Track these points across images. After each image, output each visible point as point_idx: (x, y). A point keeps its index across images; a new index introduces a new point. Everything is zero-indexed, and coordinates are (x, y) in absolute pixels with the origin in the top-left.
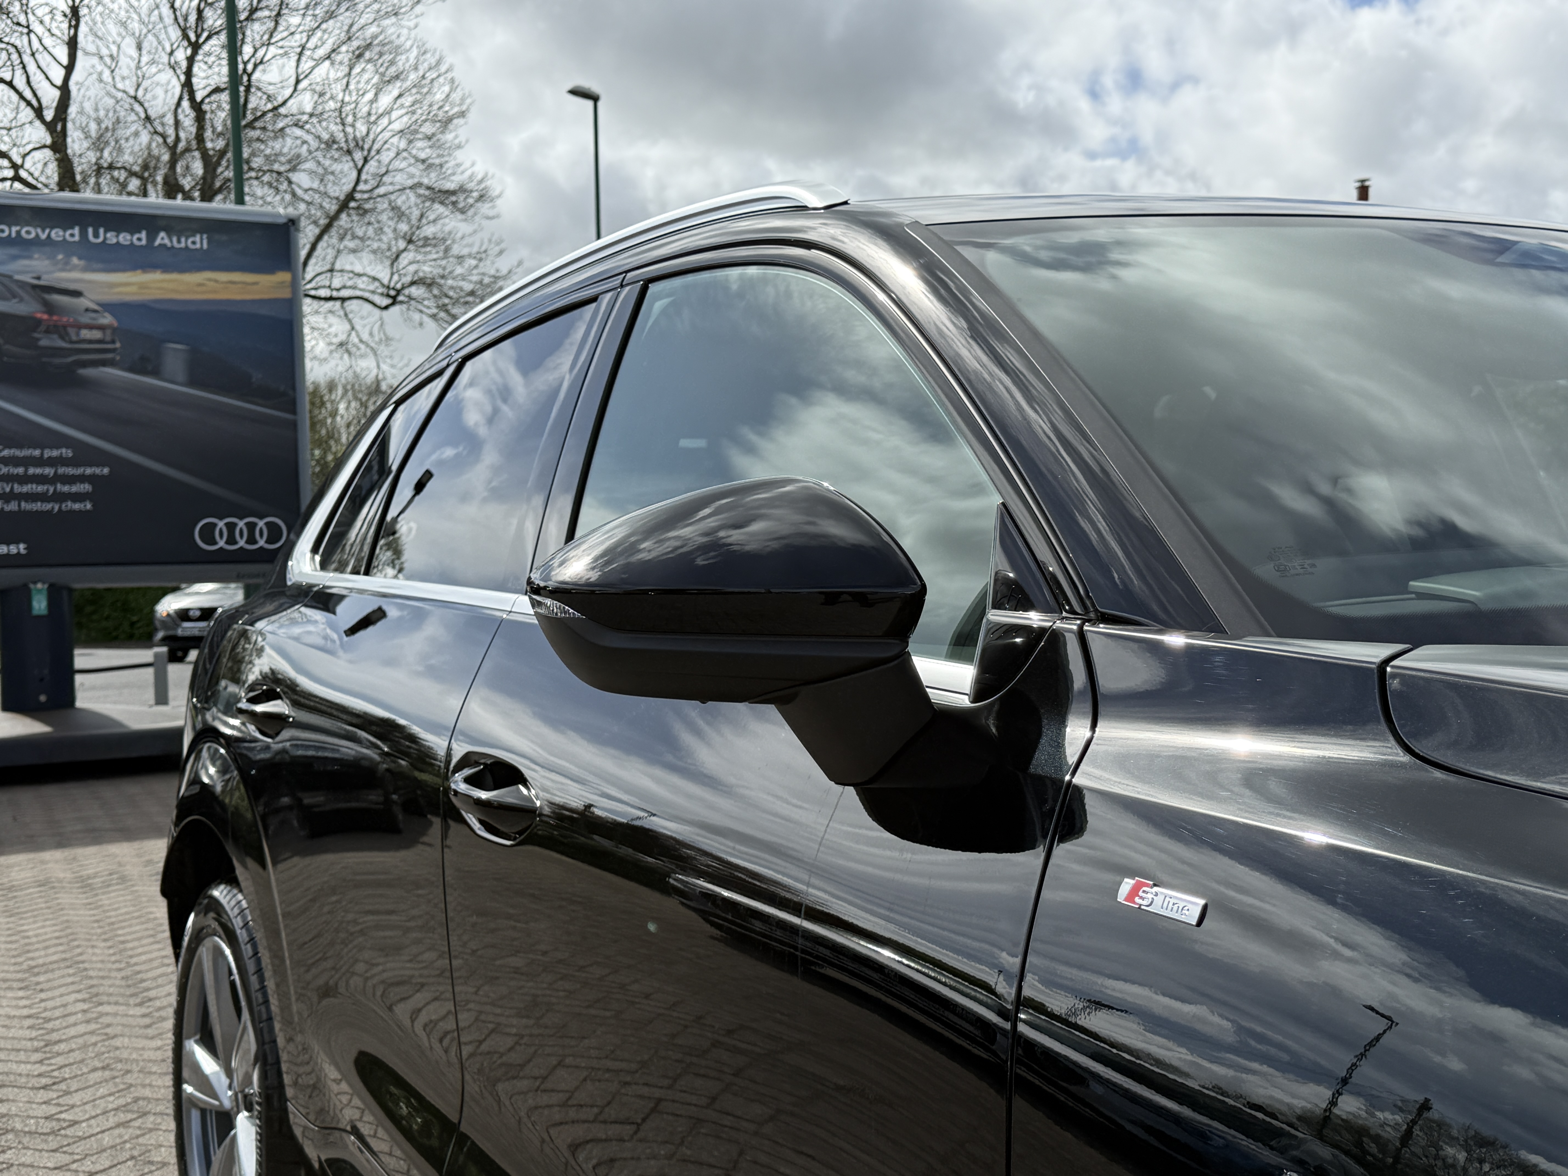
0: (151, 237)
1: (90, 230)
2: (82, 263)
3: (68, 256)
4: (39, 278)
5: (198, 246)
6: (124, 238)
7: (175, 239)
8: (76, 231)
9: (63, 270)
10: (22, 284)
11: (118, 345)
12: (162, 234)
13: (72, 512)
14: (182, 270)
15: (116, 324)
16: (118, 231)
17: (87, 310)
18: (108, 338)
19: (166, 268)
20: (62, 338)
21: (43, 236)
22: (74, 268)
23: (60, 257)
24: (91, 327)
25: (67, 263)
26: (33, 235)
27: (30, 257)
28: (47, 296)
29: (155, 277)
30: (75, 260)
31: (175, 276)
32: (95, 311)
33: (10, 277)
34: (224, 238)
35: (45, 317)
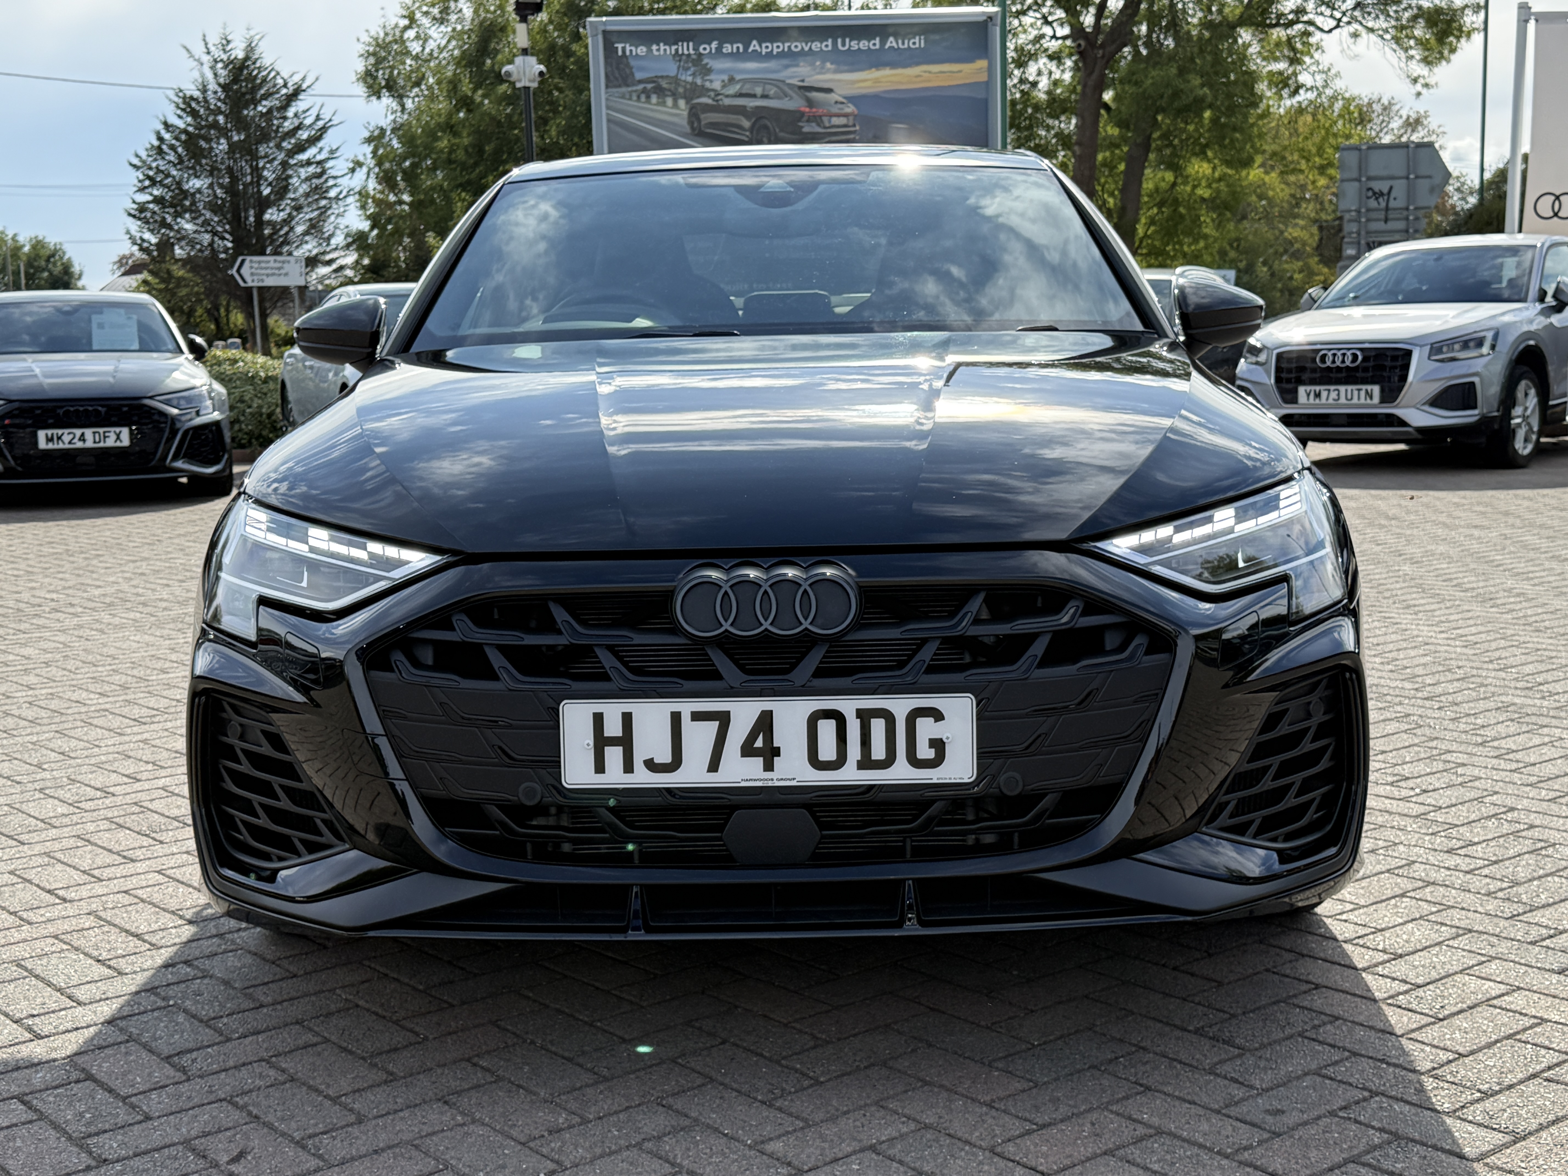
0: (883, 42)
1: (839, 41)
2: (833, 67)
3: (824, 62)
4: (803, 81)
5: (917, 45)
6: (864, 44)
7: (900, 42)
8: (830, 42)
9: (820, 73)
10: (791, 86)
11: (858, 128)
14: (905, 66)
15: (856, 112)
16: (859, 40)
17: (836, 102)
18: (851, 123)
19: (893, 65)
20: (819, 125)
21: (807, 49)
22: (828, 71)
23: (818, 63)
24: (838, 115)
25: (823, 68)
26: (799, 48)
27: (797, 66)
28: (808, 94)
29: (887, 72)
30: (828, 65)
31: (900, 71)
32: (842, 103)
33: (783, 81)
34: (937, 37)
35: (807, 110)
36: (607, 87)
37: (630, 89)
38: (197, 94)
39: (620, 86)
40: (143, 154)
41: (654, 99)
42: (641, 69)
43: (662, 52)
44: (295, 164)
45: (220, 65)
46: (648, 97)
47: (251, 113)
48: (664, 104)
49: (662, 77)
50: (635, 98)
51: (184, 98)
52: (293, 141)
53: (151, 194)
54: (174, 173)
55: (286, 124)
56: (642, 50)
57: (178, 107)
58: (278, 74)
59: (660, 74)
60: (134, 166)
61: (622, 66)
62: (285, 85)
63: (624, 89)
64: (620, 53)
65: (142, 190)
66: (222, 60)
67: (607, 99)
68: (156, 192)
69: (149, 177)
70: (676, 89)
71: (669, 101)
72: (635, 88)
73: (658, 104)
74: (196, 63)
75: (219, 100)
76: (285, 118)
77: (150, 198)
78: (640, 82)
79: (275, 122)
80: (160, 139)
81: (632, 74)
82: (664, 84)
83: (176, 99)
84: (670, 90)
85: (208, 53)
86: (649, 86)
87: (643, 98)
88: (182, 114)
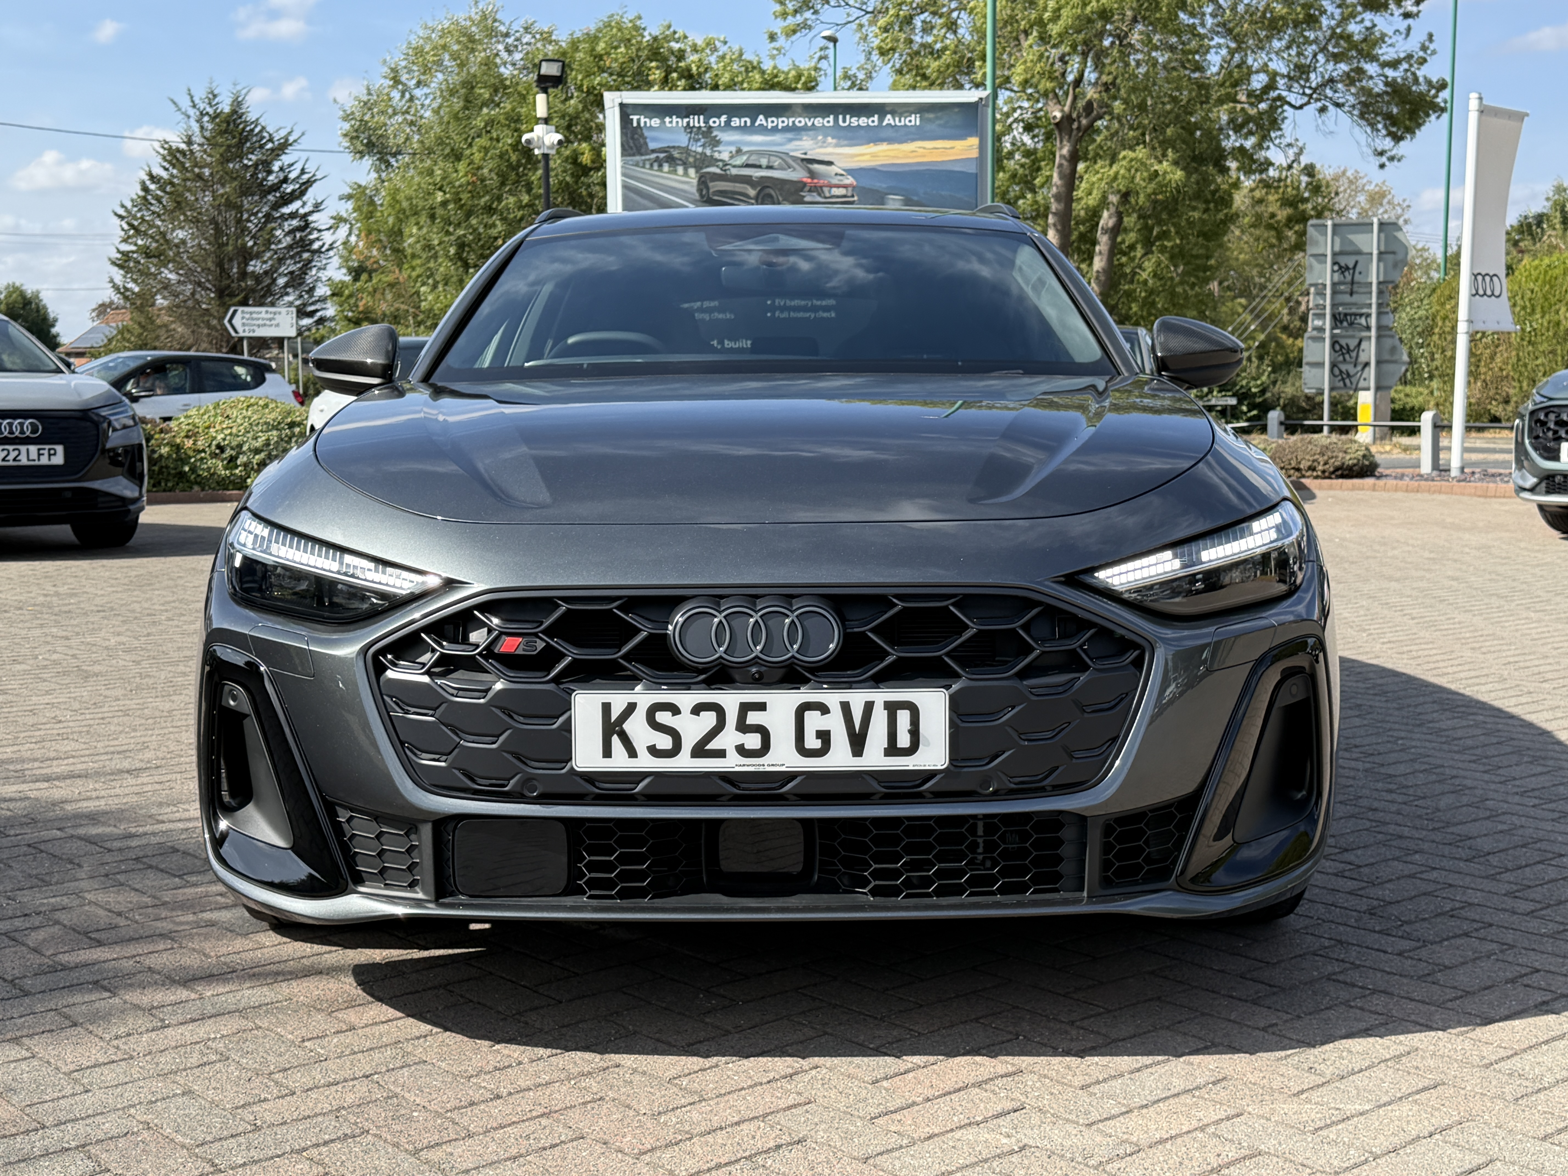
0: (881, 120)
1: (841, 117)
2: (834, 141)
3: (825, 136)
4: (805, 154)
5: (913, 123)
6: (863, 121)
7: (897, 119)
8: (831, 118)
9: (821, 147)
10: (795, 158)
11: (856, 198)
12: (889, 116)
13: (823, 318)
14: (901, 141)
15: (855, 183)
16: (859, 117)
17: (837, 174)
18: (849, 194)
19: (890, 140)
20: (819, 195)
21: (809, 124)
22: (829, 145)
23: (820, 138)
24: (838, 186)
25: (824, 142)
26: (803, 124)
27: (800, 139)
28: (810, 166)
29: (884, 147)
30: (830, 139)
31: (896, 146)
32: (842, 175)
33: (787, 154)
34: (931, 116)
35: (809, 180)
36: (623, 155)
37: (643, 158)
38: (183, 146)
39: (634, 155)
40: (129, 205)
41: (666, 167)
42: (654, 139)
43: (674, 124)
44: (279, 217)
45: (206, 119)
46: (660, 166)
47: (237, 166)
48: (675, 172)
49: (674, 147)
50: (648, 166)
51: (169, 150)
52: (278, 195)
53: (136, 245)
54: (159, 223)
55: (271, 178)
56: (655, 122)
57: (164, 159)
58: (263, 128)
59: (672, 145)
60: (120, 216)
61: (636, 136)
63: (638, 158)
64: (635, 124)
65: (126, 239)
66: (208, 114)
67: (621, 167)
68: (140, 242)
69: (133, 227)
70: (687, 159)
71: (680, 170)
72: (647, 157)
73: (669, 172)
74: (184, 117)
77: (134, 248)
78: (653, 151)
80: (146, 190)
81: (646, 144)
82: (676, 154)
83: (162, 151)
84: (681, 160)
85: (195, 107)
86: (662, 155)
87: (656, 167)
88: (167, 166)
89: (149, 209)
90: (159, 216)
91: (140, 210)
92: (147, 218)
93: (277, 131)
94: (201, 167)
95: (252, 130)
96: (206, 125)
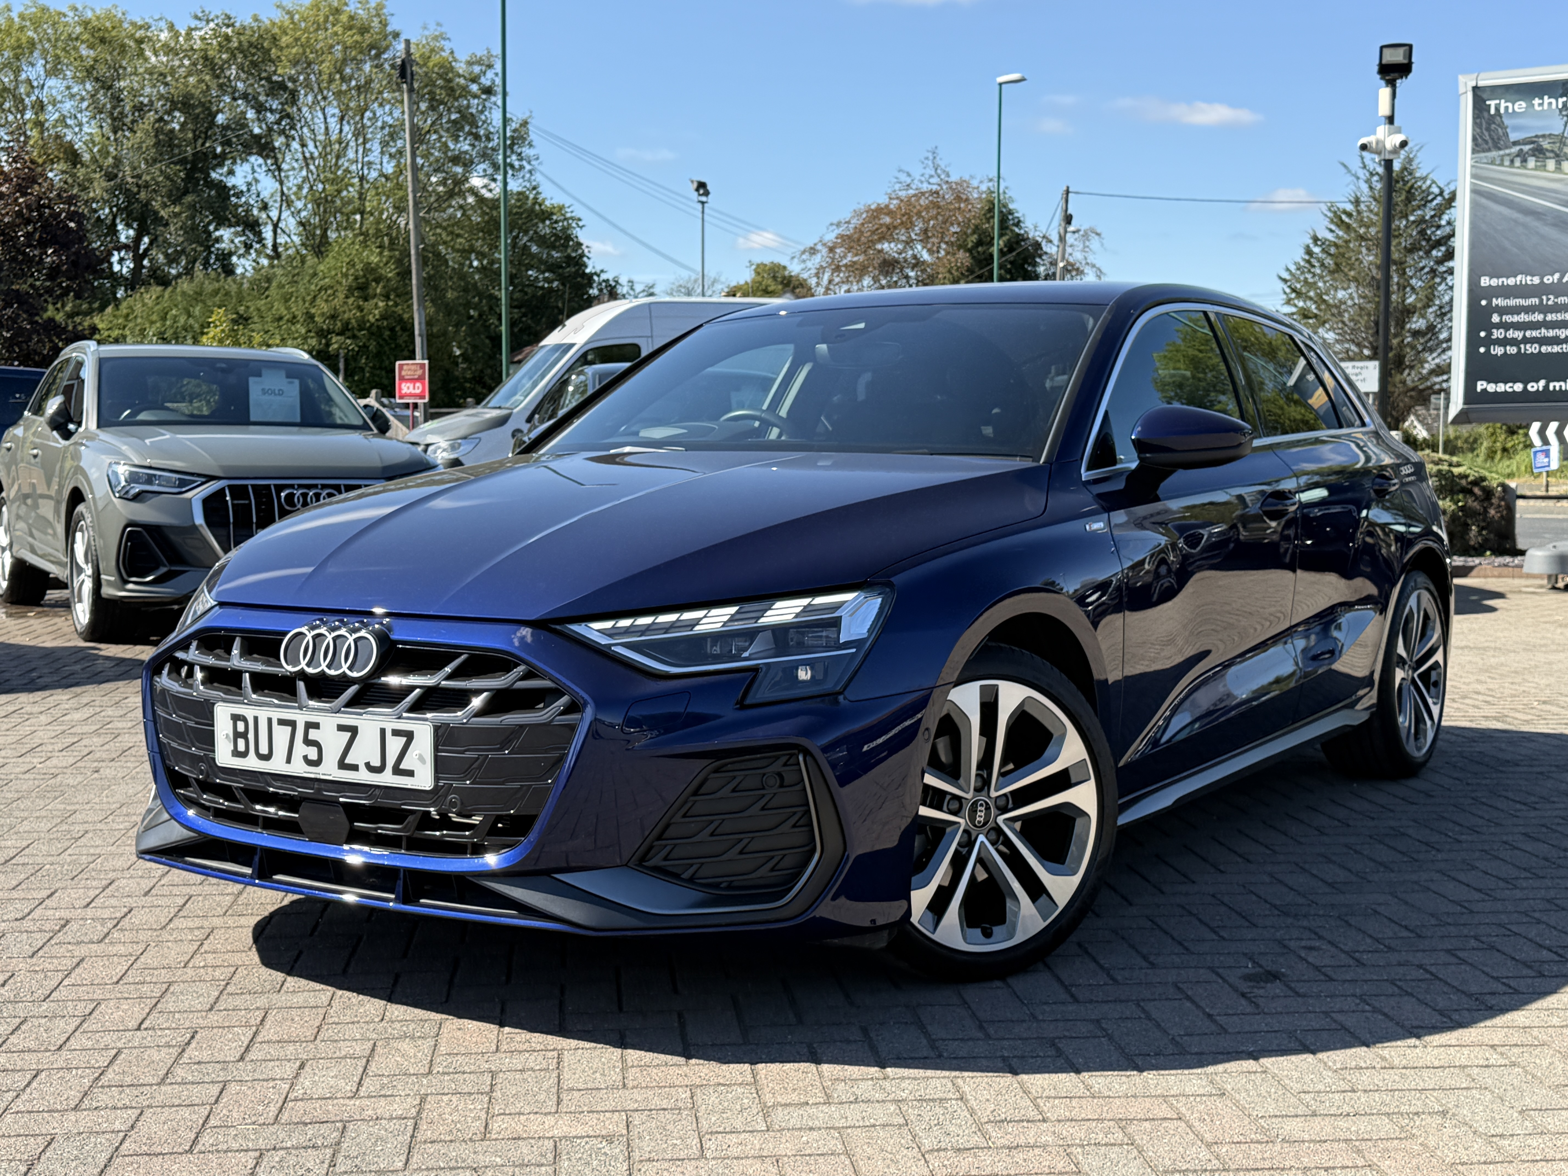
36: (1474, 151)
37: (1502, 153)
38: (1349, 207)
39: (1489, 150)
40: (1293, 268)
41: (1532, 162)
42: (1516, 128)
43: (1546, 106)
44: (1445, 272)
45: (1376, 178)
46: (1524, 161)
47: (1404, 222)
48: (1544, 167)
49: (1544, 136)
50: (1507, 163)
51: (1335, 212)
52: (1443, 249)
53: (1295, 306)
54: (1320, 284)
55: (1438, 232)
56: (1520, 106)
57: (1332, 221)
58: (1433, 182)
59: (1540, 133)
60: (1285, 281)
61: (1493, 126)
62: (1441, 193)
63: (1494, 154)
64: (1493, 111)
65: (1288, 302)
66: (1377, 174)
67: (1472, 166)
68: (1301, 304)
69: (1294, 290)
70: (1560, 149)
71: (1551, 164)
72: (1507, 151)
73: (1536, 168)
74: (1353, 178)
75: (1371, 211)
76: (1439, 227)
77: (1294, 310)
78: (1515, 143)
79: (1429, 232)
80: (1309, 252)
81: (1506, 135)
82: (1546, 145)
83: (1330, 214)
84: (1552, 151)
85: (1365, 167)
86: (1526, 148)
87: (1518, 162)
88: (1333, 227)
89: (1309, 271)
90: (1321, 277)
91: (1303, 273)
92: (1311, 280)
93: (1449, 184)
94: (1368, 227)
95: (1420, 187)
96: (1374, 184)
